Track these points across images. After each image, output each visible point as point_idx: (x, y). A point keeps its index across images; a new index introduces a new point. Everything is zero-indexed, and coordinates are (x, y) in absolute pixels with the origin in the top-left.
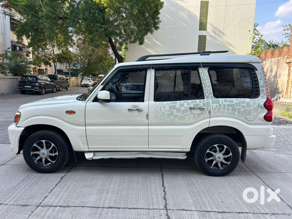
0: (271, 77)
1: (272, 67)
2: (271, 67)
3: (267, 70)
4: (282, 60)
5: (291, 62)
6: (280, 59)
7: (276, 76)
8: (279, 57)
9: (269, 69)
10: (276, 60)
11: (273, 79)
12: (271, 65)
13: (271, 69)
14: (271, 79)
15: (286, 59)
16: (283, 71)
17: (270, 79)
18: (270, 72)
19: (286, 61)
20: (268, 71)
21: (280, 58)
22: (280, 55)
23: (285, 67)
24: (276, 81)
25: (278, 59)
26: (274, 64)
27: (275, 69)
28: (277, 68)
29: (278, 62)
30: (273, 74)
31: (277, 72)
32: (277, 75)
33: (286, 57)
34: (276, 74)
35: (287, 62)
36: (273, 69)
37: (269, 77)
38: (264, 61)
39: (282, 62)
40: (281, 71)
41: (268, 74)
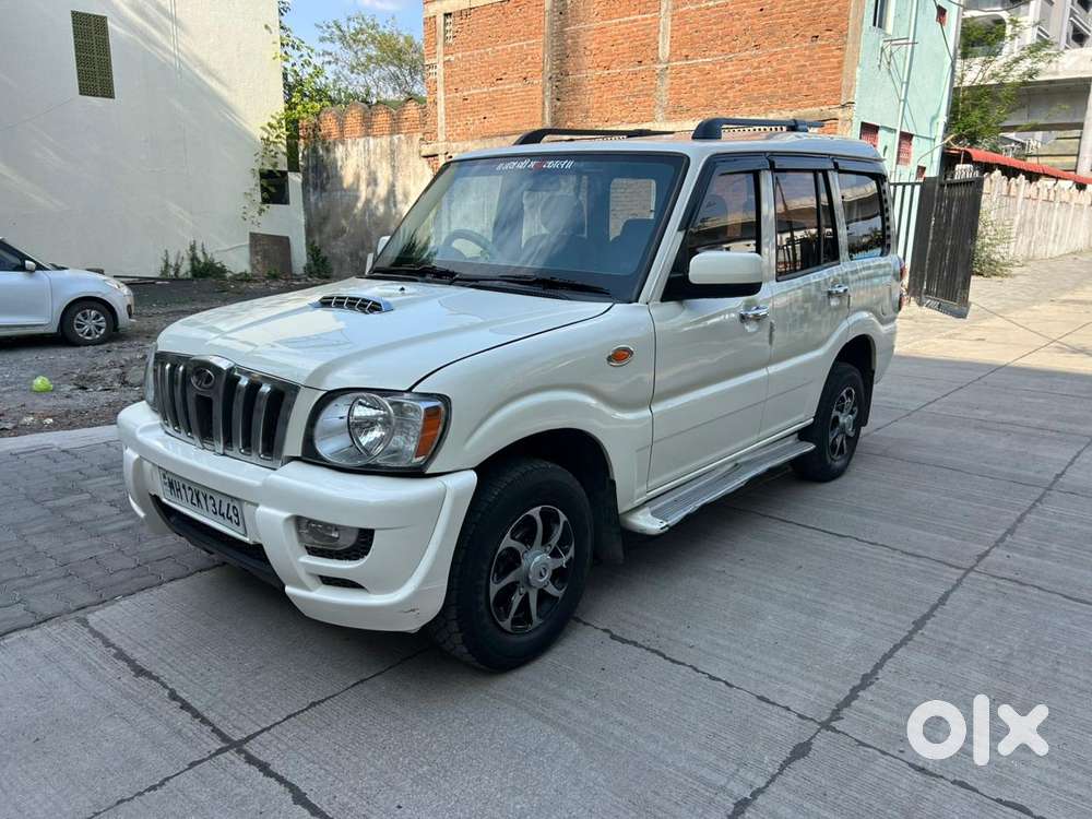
0: (374, 202)
1: (373, 167)
2: (368, 166)
3: (357, 177)
4: (404, 147)
5: (437, 155)
6: (396, 141)
7: (392, 199)
8: (391, 134)
9: (364, 175)
10: (384, 143)
11: (382, 209)
12: (369, 162)
13: (370, 174)
14: (376, 208)
15: (421, 145)
16: (415, 183)
17: (372, 206)
18: (368, 185)
19: (420, 152)
20: (359, 181)
21: (396, 137)
22: (395, 128)
23: (419, 171)
24: (396, 213)
25: (391, 143)
26: (378, 157)
27: (384, 175)
28: (390, 172)
29: (393, 152)
30: (382, 190)
31: (393, 186)
32: (395, 197)
33: (420, 136)
34: (392, 192)
35: (423, 153)
36: (379, 175)
37: (368, 201)
38: (341, 147)
39: (405, 152)
40: (408, 182)
41: (364, 193)
